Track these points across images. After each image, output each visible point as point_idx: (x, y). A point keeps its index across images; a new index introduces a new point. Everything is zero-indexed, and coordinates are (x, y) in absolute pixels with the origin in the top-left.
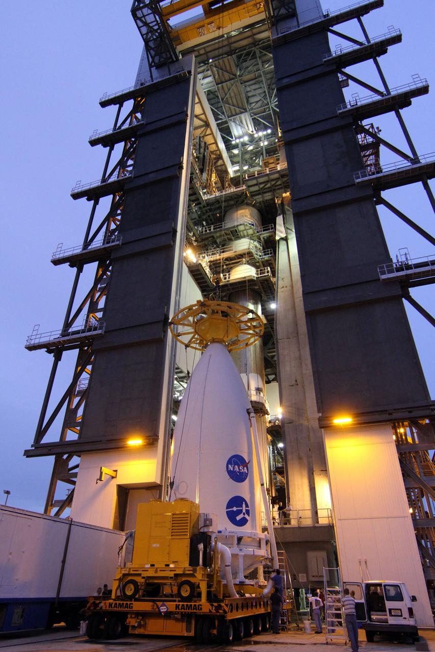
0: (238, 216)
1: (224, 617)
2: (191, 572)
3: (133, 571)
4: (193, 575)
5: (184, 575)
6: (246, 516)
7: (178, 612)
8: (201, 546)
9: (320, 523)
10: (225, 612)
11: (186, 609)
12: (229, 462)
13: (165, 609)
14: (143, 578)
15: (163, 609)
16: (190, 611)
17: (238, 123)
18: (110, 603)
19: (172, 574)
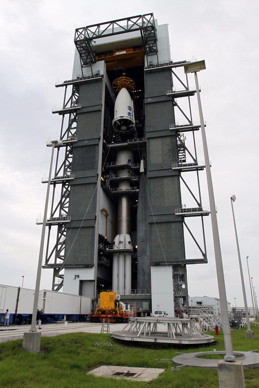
1: (123, 318)
4: (116, 309)
8: (117, 303)
11: (114, 316)
14: (103, 310)
15: (109, 316)
18: (95, 315)
19: (111, 309)
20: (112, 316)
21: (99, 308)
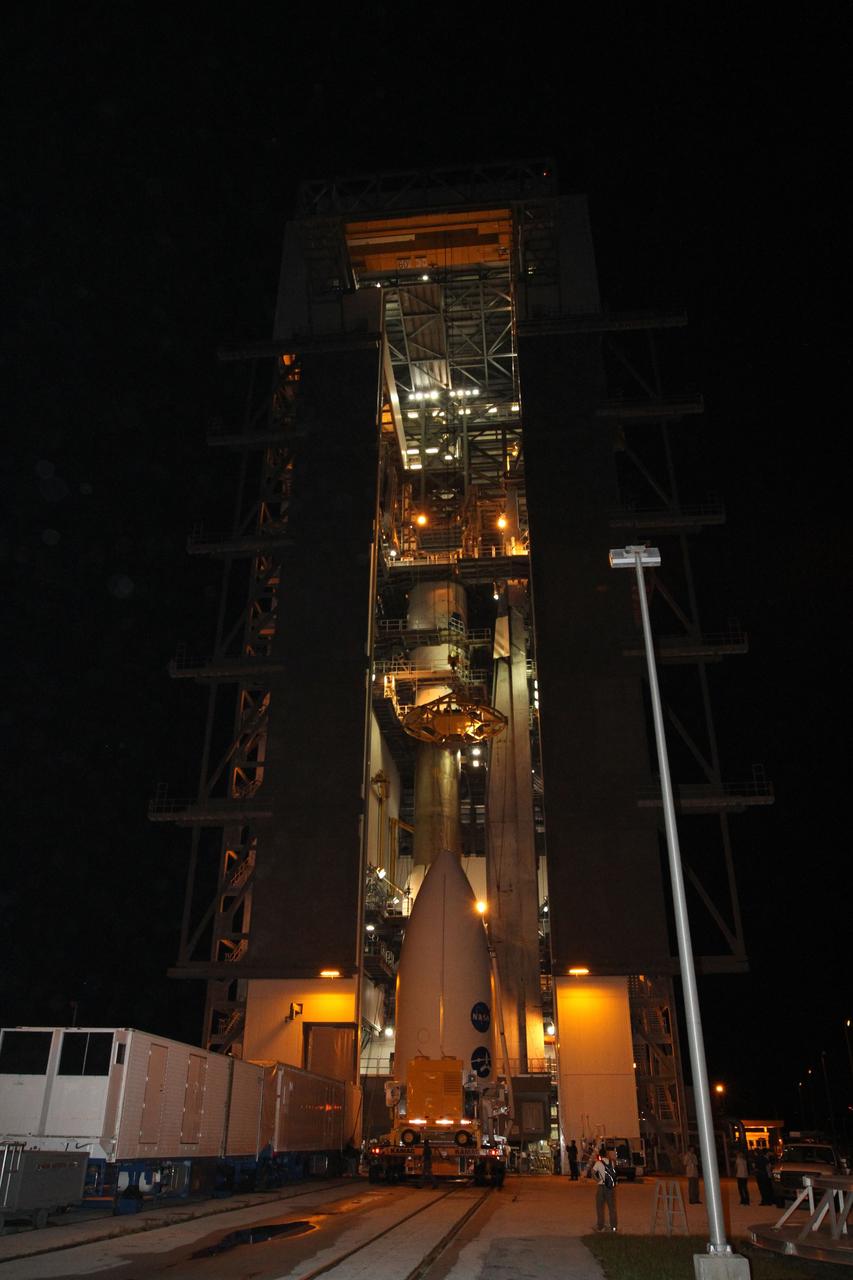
0: (437, 599)
17: (425, 370)
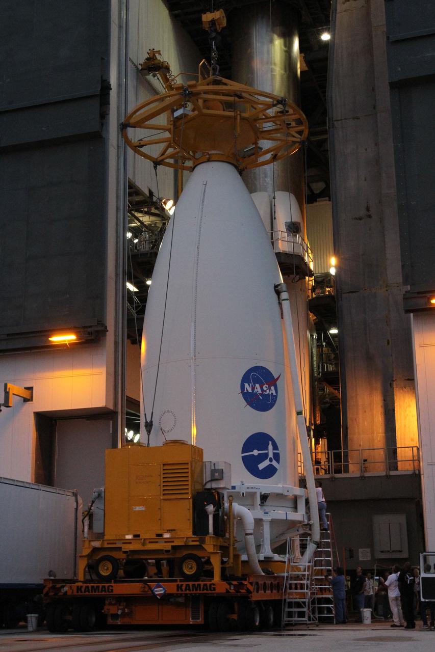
1: (248, 597)
2: (197, 543)
3: (108, 544)
4: (200, 547)
5: (186, 547)
6: (274, 463)
7: (181, 594)
8: (211, 508)
9: (400, 468)
10: (249, 591)
11: (193, 590)
12: (246, 379)
13: (161, 591)
14: (125, 552)
15: (159, 591)
16: (198, 592)
18: (78, 587)
19: (168, 546)
20: (179, 587)
21: (97, 544)
